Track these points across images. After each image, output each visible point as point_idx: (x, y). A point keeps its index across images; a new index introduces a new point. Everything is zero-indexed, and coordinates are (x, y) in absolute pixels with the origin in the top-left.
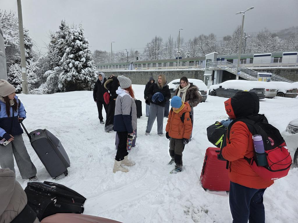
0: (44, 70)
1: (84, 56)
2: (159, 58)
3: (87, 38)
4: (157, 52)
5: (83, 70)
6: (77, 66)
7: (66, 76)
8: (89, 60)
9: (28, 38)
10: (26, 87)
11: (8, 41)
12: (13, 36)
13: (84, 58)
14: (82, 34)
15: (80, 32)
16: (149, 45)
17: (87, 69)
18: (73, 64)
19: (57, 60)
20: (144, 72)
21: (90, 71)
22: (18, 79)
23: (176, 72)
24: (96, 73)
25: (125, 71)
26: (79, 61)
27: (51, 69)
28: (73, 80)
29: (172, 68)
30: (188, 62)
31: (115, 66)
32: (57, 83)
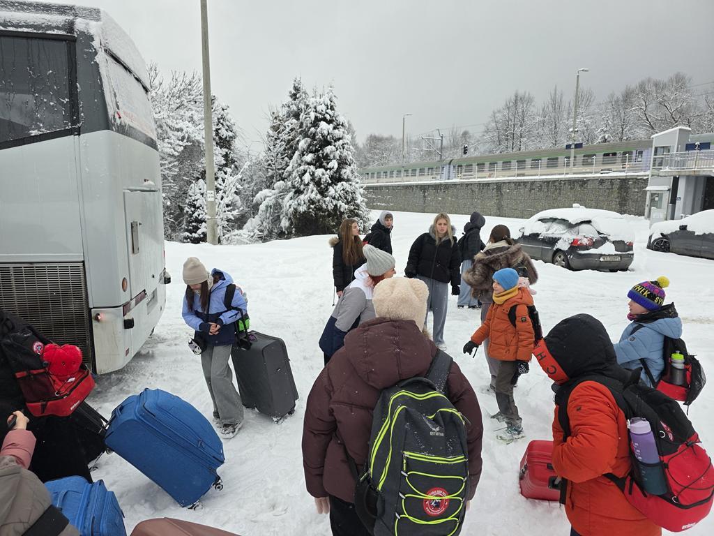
0: (255, 188)
1: (334, 156)
2: (523, 147)
3: (343, 115)
4: (518, 131)
5: (331, 188)
6: (320, 179)
7: (296, 203)
8: (347, 164)
9: (227, 123)
10: (214, 231)
11: (186, 136)
12: (198, 123)
13: (335, 160)
14: (332, 108)
15: (329, 105)
16: (497, 115)
17: (340, 184)
18: (313, 175)
19: (280, 167)
20: (479, 184)
21: (347, 189)
22: (202, 212)
23: (565, 184)
24: (360, 194)
25: (432, 182)
26: (324, 167)
27: (268, 187)
28: (311, 210)
29: (553, 173)
30: (600, 156)
31: (410, 171)
32: (279, 216)
